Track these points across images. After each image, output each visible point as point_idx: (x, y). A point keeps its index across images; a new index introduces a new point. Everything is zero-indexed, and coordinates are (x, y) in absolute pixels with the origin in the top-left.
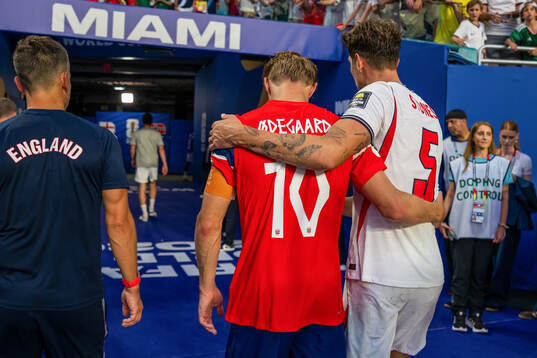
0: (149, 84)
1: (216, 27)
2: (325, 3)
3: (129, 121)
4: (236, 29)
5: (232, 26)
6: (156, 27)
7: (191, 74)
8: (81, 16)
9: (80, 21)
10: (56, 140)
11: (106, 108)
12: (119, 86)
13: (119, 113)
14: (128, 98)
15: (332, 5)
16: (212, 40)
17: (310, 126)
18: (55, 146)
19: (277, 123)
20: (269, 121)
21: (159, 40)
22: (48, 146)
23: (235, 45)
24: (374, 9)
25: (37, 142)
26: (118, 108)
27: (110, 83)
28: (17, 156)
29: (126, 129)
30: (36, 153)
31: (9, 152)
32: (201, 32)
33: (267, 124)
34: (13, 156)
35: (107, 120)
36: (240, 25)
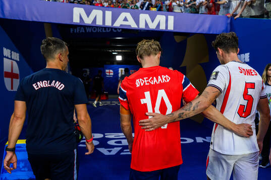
0: (129, 51)
1: (161, 18)
2: (220, 3)
3: (120, 69)
4: (171, 19)
5: (169, 17)
6: (128, 19)
8: (88, 14)
9: (88, 17)
10: (54, 81)
11: (109, 63)
12: (115, 52)
13: (115, 66)
14: (119, 58)
15: (224, 4)
16: (159, 25)
17: (161, 80)
18: (52, 85)
19: (144, 80)
20: (141, 79)
21: (130, 26)
22: (50, 84)
23: (171, 27)
24: (249, 4)
25: (46, 82)
26: (115, 63)
27: (110, 51)
28: (37, 87)
29: (118, 73)
30: (45, 86)
31: (34, 85)
32: (153, 21)
33: (139, 81)
34: (35, 87)
35: (110, 69)
36: (173, 17)
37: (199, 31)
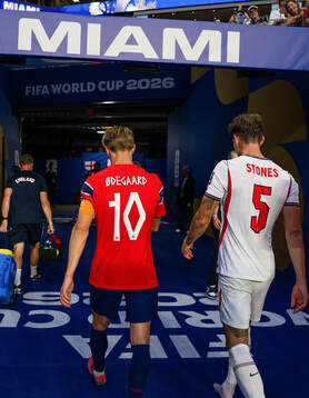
1: (210, 37)
4: (234, 38)
5: (230, 34)
6: (137, 40)
7: (164, 116)
8: (50, 31)
9: (50, 37)
11: (91, 150)
16: (206, 52)
21: (142, 55)
23: (234, 58)
32: (192, 45)
36: (238, 33)
37: (297, 67)
